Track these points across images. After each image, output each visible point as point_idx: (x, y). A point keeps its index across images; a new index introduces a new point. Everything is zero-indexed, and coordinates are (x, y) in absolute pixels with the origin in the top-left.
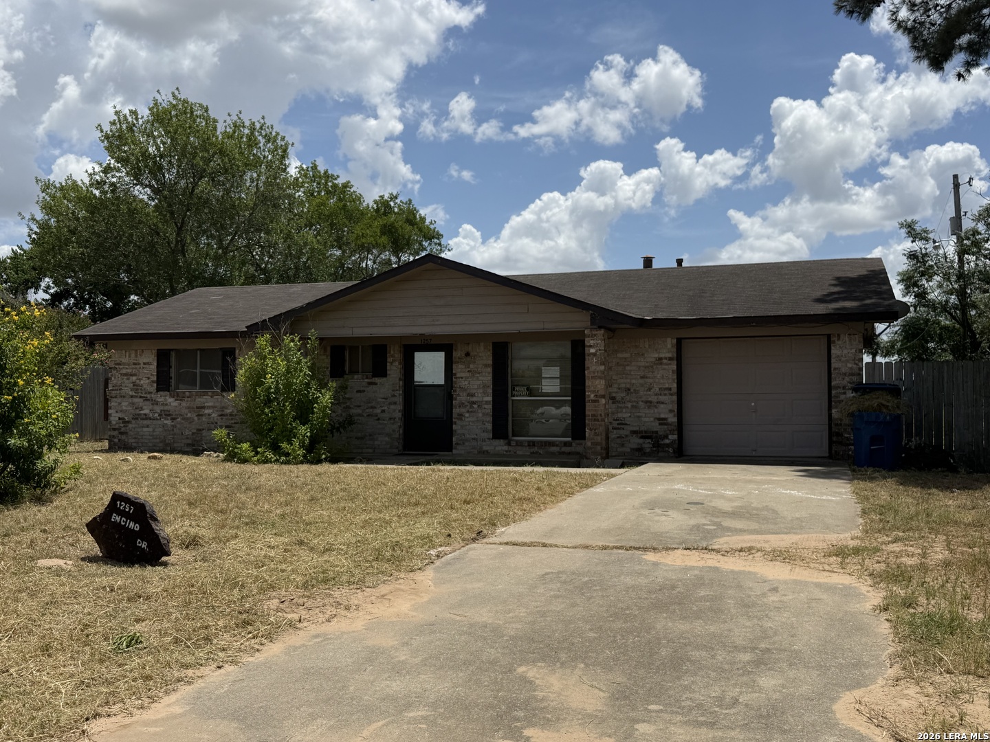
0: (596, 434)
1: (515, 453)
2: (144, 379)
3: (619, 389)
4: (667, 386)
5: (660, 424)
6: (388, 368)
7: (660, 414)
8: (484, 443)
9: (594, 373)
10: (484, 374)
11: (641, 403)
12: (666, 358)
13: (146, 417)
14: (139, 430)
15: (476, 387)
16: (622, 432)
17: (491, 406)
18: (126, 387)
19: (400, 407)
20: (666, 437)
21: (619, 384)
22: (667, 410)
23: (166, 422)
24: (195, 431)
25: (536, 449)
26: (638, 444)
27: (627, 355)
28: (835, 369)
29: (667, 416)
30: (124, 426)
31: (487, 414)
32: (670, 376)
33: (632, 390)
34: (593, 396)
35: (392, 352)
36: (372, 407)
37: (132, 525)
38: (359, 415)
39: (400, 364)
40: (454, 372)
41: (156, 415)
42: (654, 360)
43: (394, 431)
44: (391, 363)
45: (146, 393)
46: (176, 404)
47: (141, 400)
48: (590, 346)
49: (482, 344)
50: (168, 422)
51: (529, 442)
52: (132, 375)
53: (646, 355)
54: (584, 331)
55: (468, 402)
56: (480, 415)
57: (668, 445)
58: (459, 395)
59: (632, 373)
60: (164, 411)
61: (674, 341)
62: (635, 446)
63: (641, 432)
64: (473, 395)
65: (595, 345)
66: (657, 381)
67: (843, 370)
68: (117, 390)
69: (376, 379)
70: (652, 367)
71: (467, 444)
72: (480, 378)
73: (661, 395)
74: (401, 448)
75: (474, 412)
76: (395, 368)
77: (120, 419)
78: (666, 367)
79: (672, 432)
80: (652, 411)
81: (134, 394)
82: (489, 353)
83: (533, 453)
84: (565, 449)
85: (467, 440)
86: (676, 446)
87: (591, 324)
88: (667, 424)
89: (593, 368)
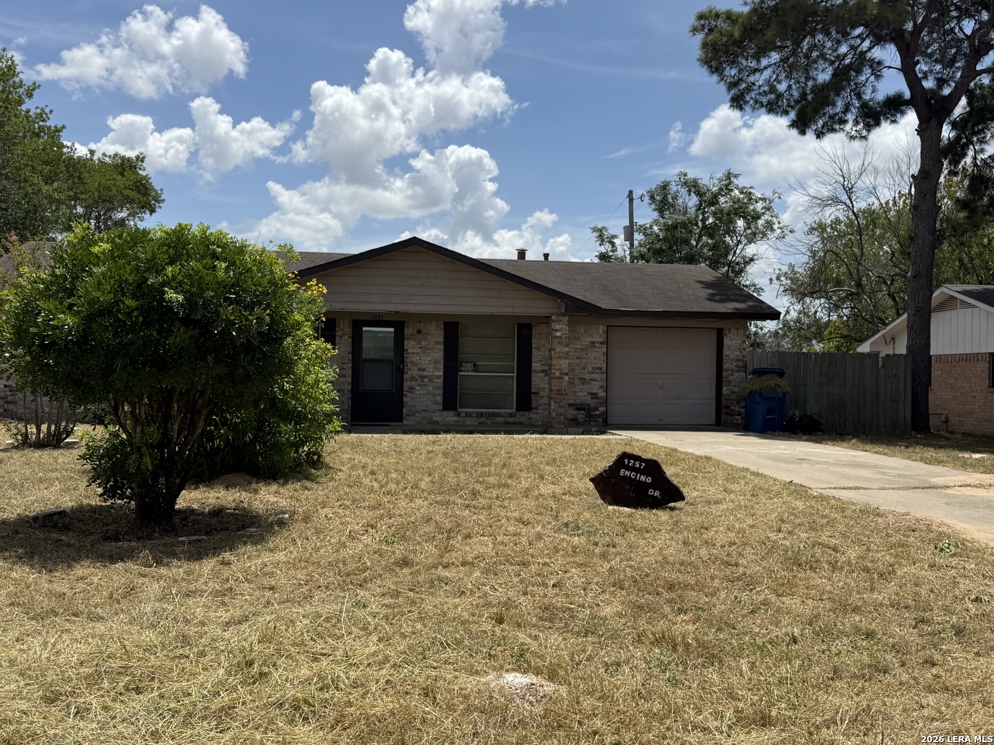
0: (560, 406)
1: (464, 422)
4: (598, 366)
5: (592, 398)
6: (337, 341)
7: (592, 389)
8: (434, 415)
9: (559, 353)
10: (435, 350)
12: (598, 342)
15: (427, 362)
17: (441, 381)
19: (350, 380)
20: (597, 409)
22: (597, 387)
25: (483, 420)
26: (574, 415)
28: (726, 356)
29: (597, 392)
31: (438, 388)
32: (601, 358)
34: (558, 373)
35: (341, 327)
37: (643, 478)
39: (349, 338)
40: (406, 348)
42: (588, 343)
43: (343, 402)
44: (341, 337)
48: (557, 330)
49: (434, 323)
51: (478, 413)
53: (581, 339)
54: (551, 316)
55: (419, 376)
56: (431, 388)
57: (598, 416)
58: (410, 369)
61: (605, 328)
62: (570, 417)
63: (576, 405)
64: (424, 370)
65: (560, 328)
66: (590, 361)
67: (732, 357)
70: (587, 349)
71: (417, 415)
72: (432, 354)
73: (593, 373)
74: (349, 419)
75: (425, 385)
76: (344, 342)
78: (598, 349)
79: (601, 405)
80: (586, 387)
82: (440, 332)
83: (480, 423)
84: (509, 419)
85: (417, 411)
86: (604, 417)
87: (557, 311)
88: (597, 398)
89: (558, 349)
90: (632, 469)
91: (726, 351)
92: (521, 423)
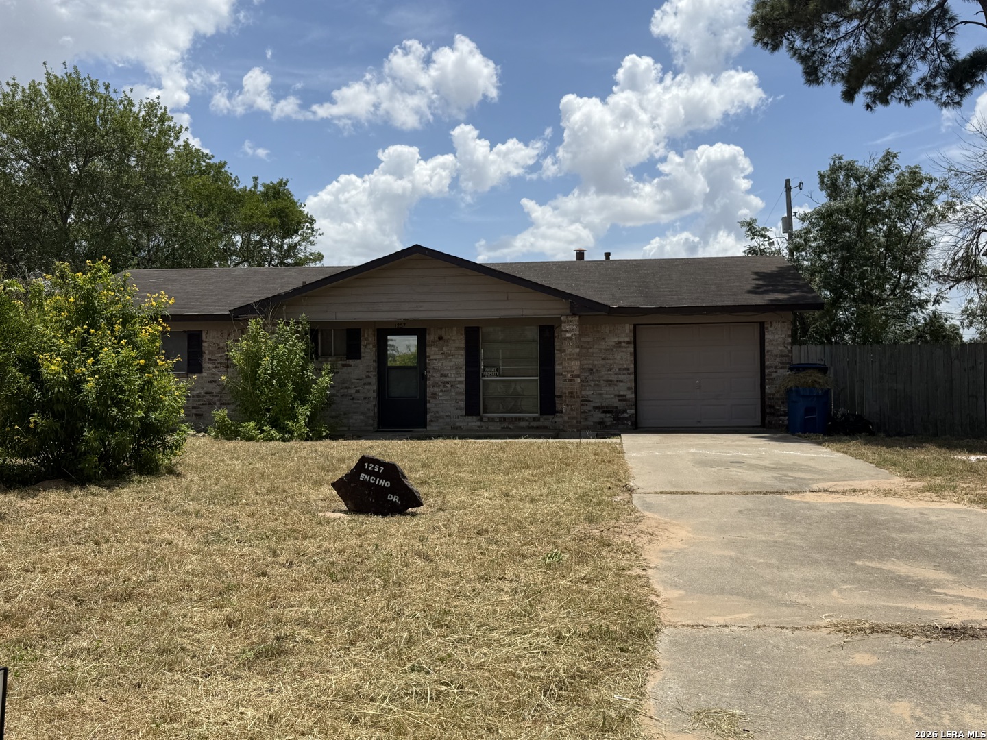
0: (572, 410)
1: (487, 427)
3: (584, 369)
4: (625, 366)
5: (619, 400)
6: (362, 350)
7: (619, 391)
8: (458, 420)
9: (570, 355)
10: (457, 356)
11: (602, 382)
12: (624, 342)
15: (449, 368)
16: (585, 408)
17: (464, 386)
19: (375, 388)
20: (625, 411)
21: (585, 365)
22: (625, 389)
25: (506, 424)
26: (600, 418)
27: (590, 339)
28: (768, 351)
29: (625, 394)
31: (460, 393)
32: (628, 358)
33: (594, 371)
34: (569, 375)
35: (366, 336)
36: (346, 388)
37: (382, 482)
38: (334, 395)
39: (374, 347)
40: (428, 354)
42: (614, 344)
43: (369, 410)
44: (366, 346)
48: (567, 331)
49: (455, 329)
51: (500, 418)
53: (607, 340)
54: (561, 317)
55: (442, 382)
56: (453, 394)
57: (626, 419)
58: (432, 376)
59: (594, 355)
61: (632, 327)
62: (597, 420)
63: (603, 407)
64: (446, 376)
65: (570, 329)
66: (616, 362)
67: (775, 352)
69: (351, 361)
70: (612, 350)
71: (441, 421)
72: (454, 360)
73: (620, 374)
74: (376, 425)
75: (448, 391)
76: (369, 351)
78: (625, 349)
79: (630, 407)
80: (613, 389)
82: (461, 337)
83: (504, 428)
84: (532, 424)
85: (441, 417)
86: (633, 419)
87: (568, 311)
88: (625, 400)
89: (569, 351)
90: (372, 473)
91: (768, 347)
92: (546, 428)
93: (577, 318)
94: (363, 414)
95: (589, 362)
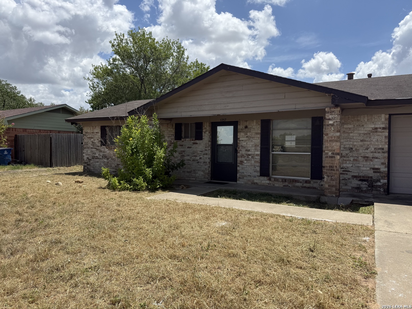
0: (332, 180)
1: (274, 185)
2: (96, 140)
3: (345, 148)
4: (380, 147)
5: (374, 172)
6: (203, 135)
7: (374, 165)
8: (255, 178)
9: (332, 137)
10: (255, 138)
11: (360, 158)
12: (380, 128)
13: (97, 158)
14: (94, 163)
15: (251, 146)
16: (346, 176)
17: (259, 157)
18: (89, 143)
19: (209, 156)
20: (379, 181)
21: (345, 145)
22: (380, 163)
23: (105, 160)
24: (116, 165)
25: (287, 184)
26: (357, 184)
27: (350, 126)
29: (379, 167)
30: (89, 162)
31: (257, 162)
32: (383, 140)
33: (354, 149)
34: (330, 153)
35: (205, 127)
36: (195, 156)
38: (189, 160)
39: (209, 133)
40: (238, 137)
41: (101, 157)
42: (371, 129)
43: (206, 169)
44: (205, 132)
45: (97, 147)
46: (108, 152)
47: (95, 150)
48: (330, 119)
49: (255, 121)
50: (106, 160)
51: (282, 179)
52: (92, 138)
53: (365, 126)
54: (325, 109)
55: (246, 155)
56: (253, 162)
57: (380, 187)
58: (241, 150)
59: (354, 138)
60: (104, 155)
61: (387, 116)
62: (355, 186)
63: (360, 177)
64: (249, 151)
65: (333, 118)
66: (373, 143)
68: (86, 145)
69: (197, 141)
70: (369, 134)
71: (245, 178)
72: (253, 141)
73: (375, 152)
74: (209, 178)
75: (250, 160)
76: (206, 135)
77: (87, 158)
78: (381, 134)
79: (383, 178)
80: (369, 163)
81: (93, 147)
82: (259, 126)
83: (285, 186)
84: (305, 185)
85: (245, 176)
86: (386, 187)
87: (330, 104)
88: (380, 172)
89: (331, 134)
92: (315, 188)
93: (339, 109)
94: (203, 171)
95: (349, 143)
